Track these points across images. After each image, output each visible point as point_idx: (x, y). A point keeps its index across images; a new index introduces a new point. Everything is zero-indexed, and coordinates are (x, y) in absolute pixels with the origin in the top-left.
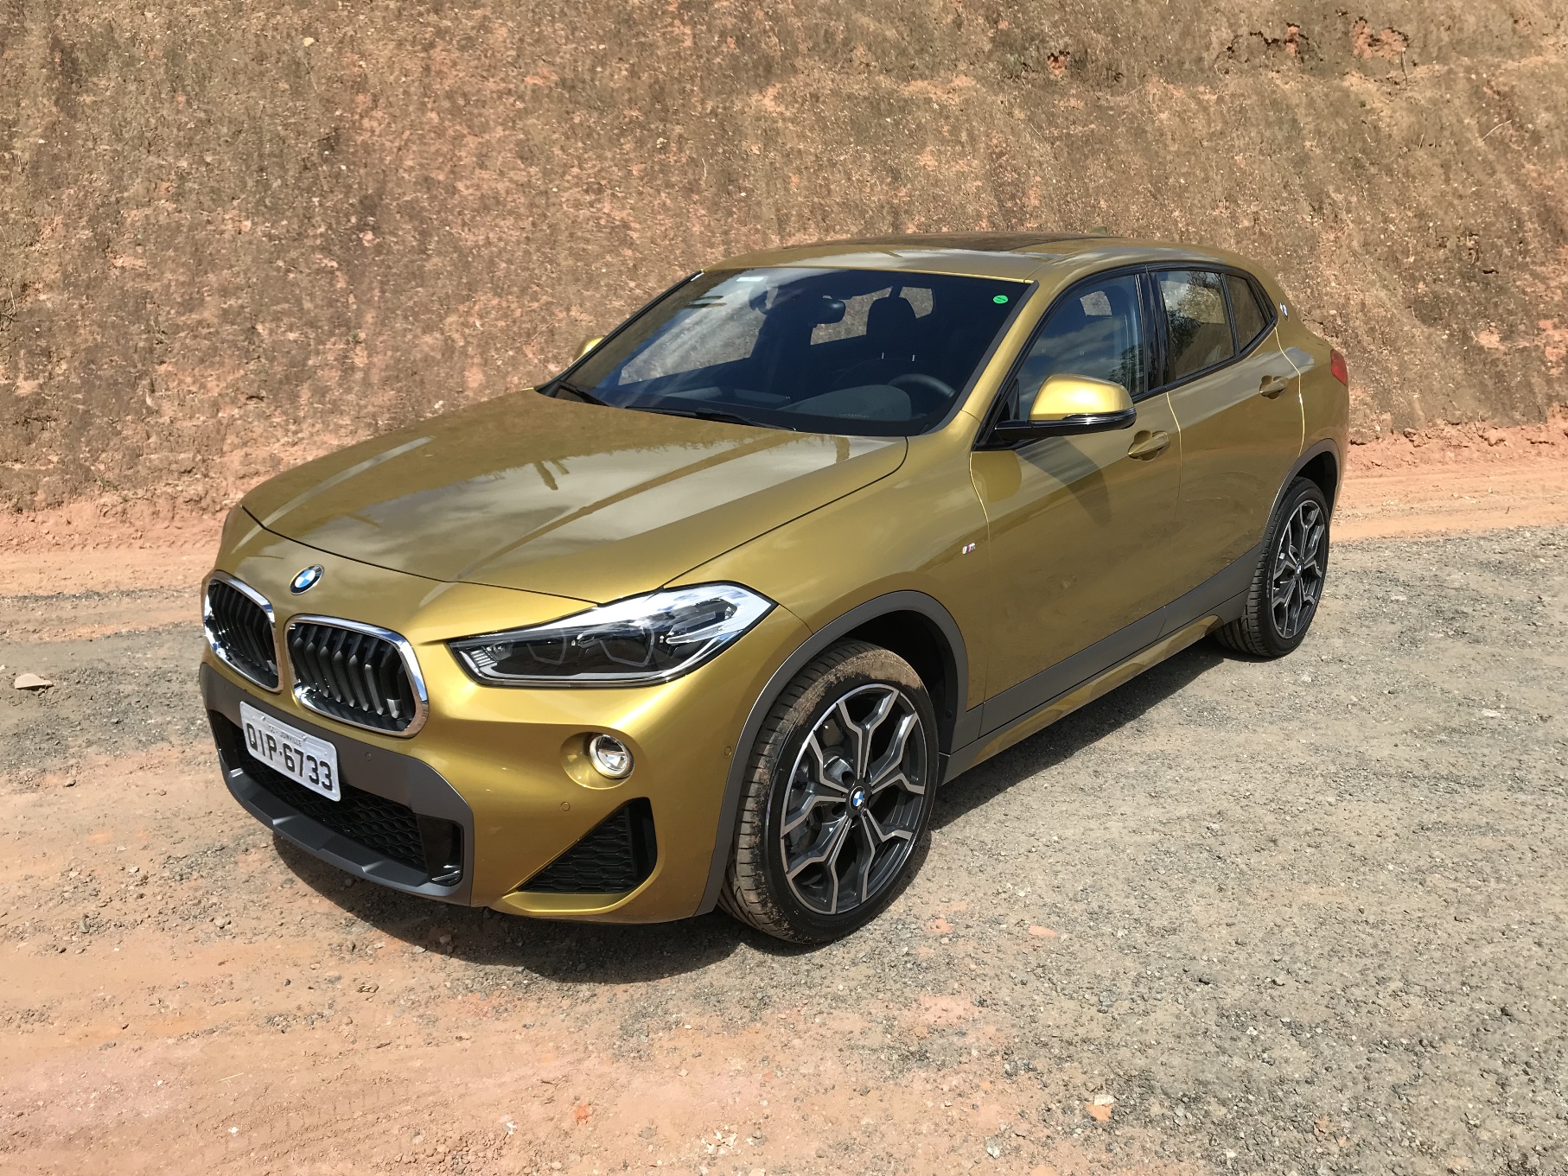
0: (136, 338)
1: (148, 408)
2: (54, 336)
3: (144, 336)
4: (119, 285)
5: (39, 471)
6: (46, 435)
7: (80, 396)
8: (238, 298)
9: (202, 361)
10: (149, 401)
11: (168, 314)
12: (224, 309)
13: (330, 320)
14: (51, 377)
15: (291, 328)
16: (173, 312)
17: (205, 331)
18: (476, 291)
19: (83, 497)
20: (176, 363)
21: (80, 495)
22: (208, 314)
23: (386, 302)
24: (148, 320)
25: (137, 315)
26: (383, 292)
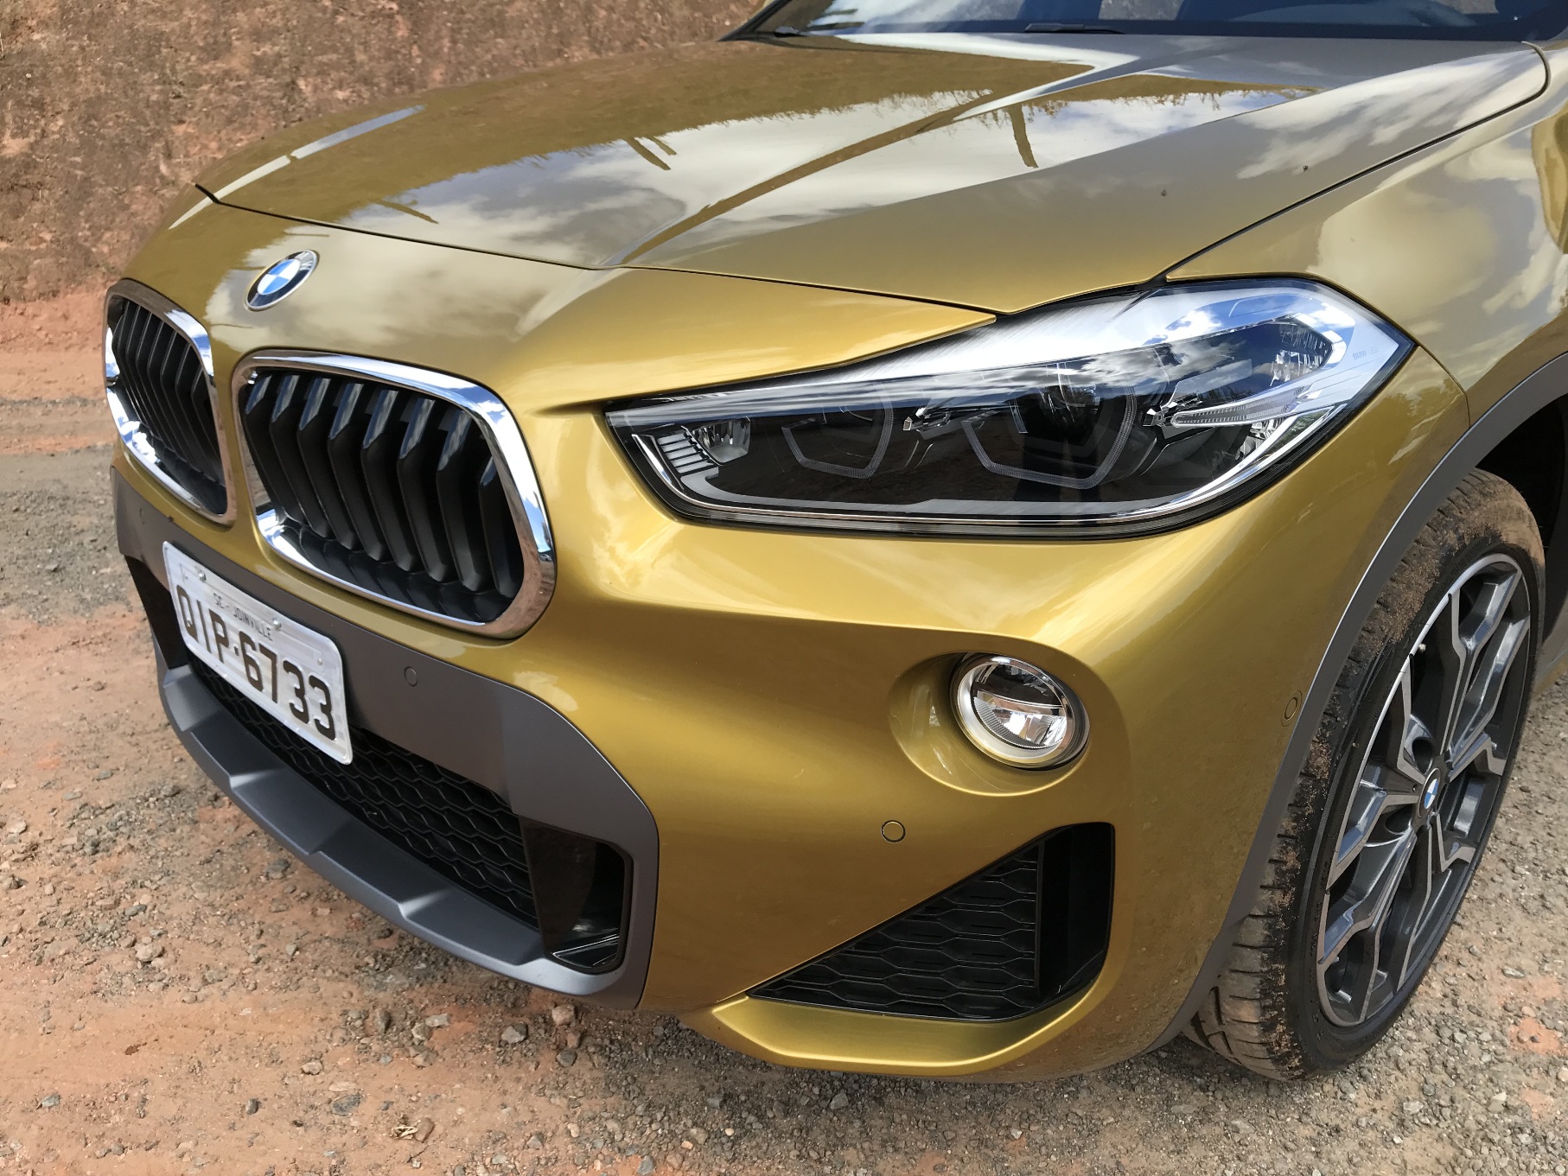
0: (148, 89)
1: (162, 177)
2: (48, 84)
3: (158, 88)
4: (129, 22)
5: (30, 252)
6: (37, 206)
7: (78, 159)
8: (274, 44)
9: (230, 121)
10: (163, 169)
11: (187, 62)
12: (256, 58)
13: (388, 76)
14: (44, 134)
15: (340, 85)
16: (193, 58)
17: (234, 84)
18: (569, 45)
19: (83, 287)
20: (197, 124)
21: (80, 283)
22: (236, 63)
23: (458, 54)
24: (163, 67)
25: (149, 61)
26: (454, 42)
